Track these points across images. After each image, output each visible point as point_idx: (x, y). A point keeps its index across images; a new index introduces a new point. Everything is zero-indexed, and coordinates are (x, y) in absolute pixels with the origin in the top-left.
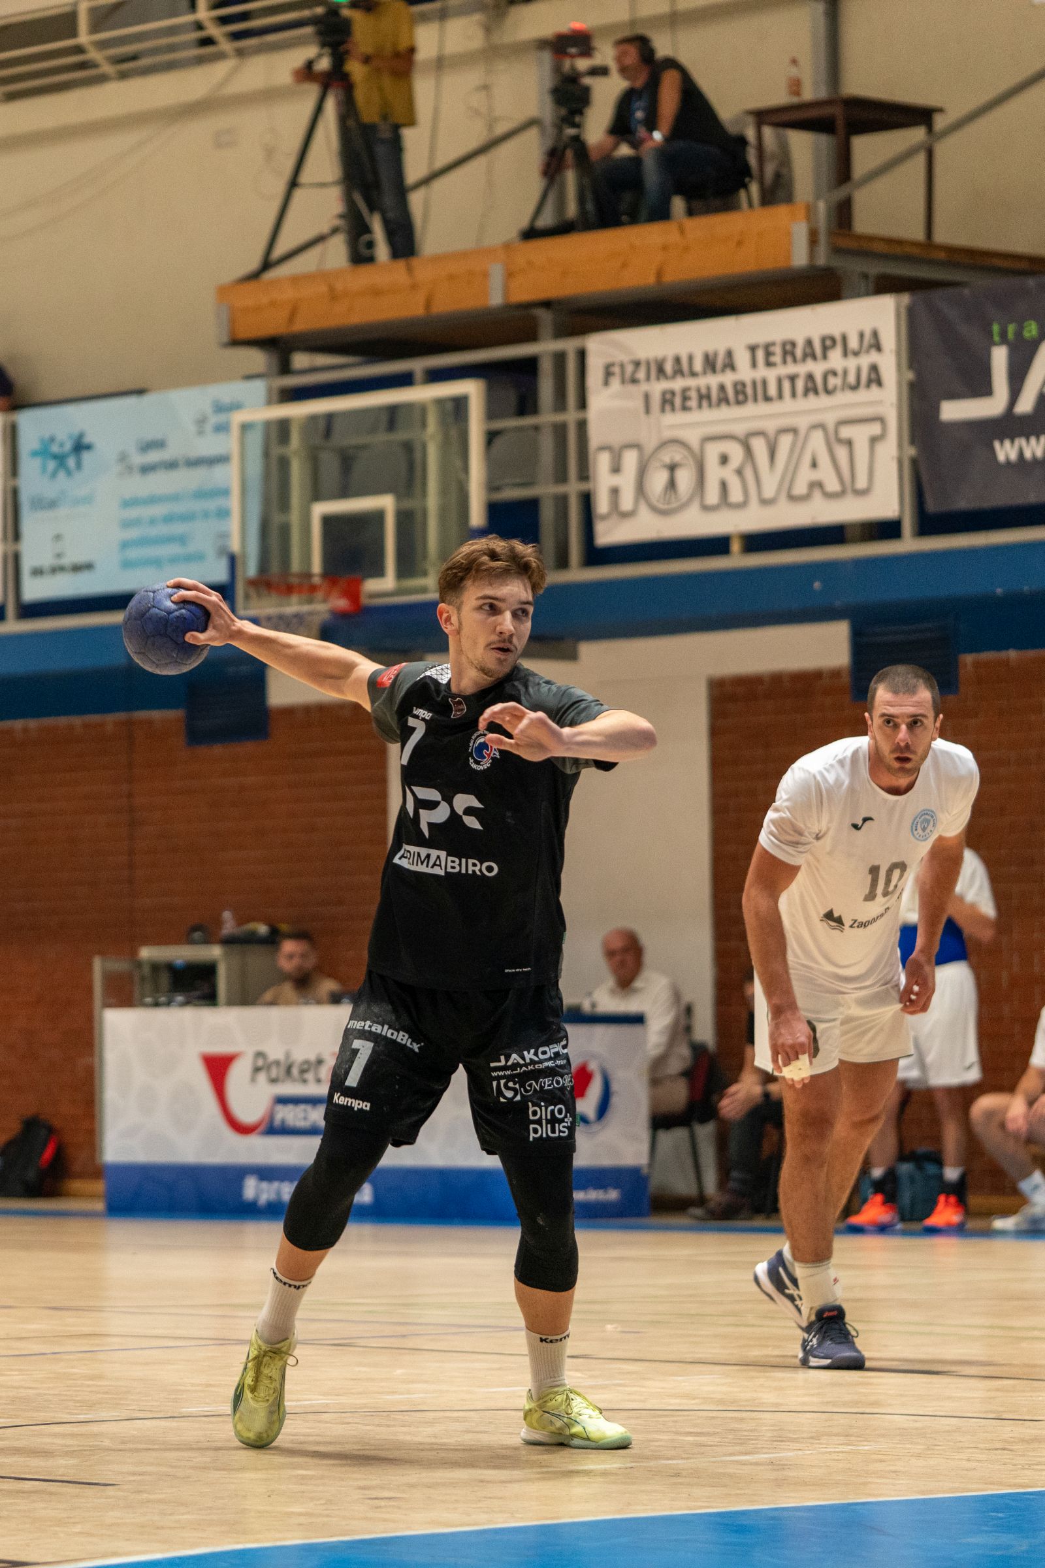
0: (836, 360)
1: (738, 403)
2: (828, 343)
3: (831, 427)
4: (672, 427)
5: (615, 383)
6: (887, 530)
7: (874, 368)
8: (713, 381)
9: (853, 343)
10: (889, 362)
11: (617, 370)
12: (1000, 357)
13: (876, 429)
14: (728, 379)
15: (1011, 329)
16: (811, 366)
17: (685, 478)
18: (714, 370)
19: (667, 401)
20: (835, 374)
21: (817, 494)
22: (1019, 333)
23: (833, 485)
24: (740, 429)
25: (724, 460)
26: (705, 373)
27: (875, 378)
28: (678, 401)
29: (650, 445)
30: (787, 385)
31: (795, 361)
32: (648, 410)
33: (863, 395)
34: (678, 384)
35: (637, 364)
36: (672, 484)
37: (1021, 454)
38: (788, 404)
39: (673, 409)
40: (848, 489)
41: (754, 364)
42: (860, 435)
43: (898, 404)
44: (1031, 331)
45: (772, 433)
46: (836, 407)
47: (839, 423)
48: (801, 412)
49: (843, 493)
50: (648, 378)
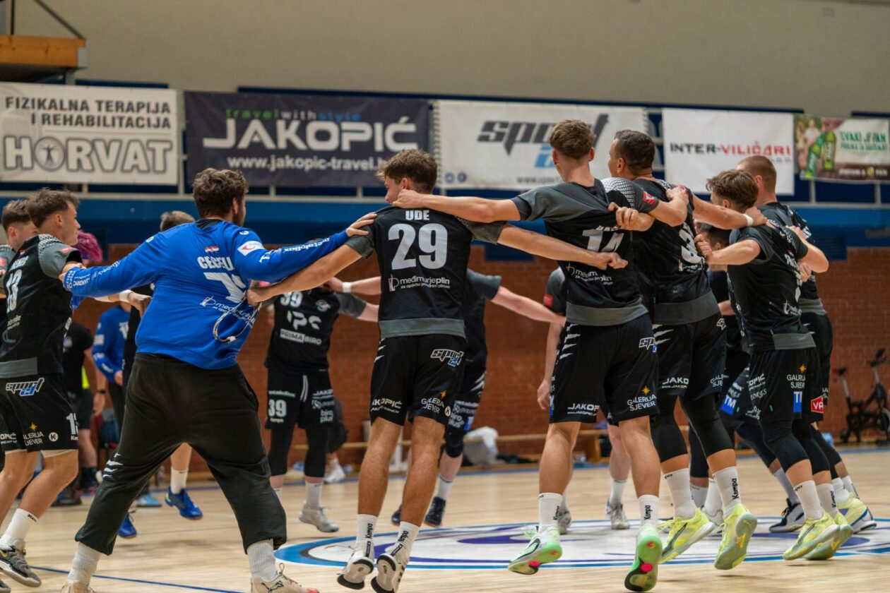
0: (143, 113)
1: (88, 124)
2: (140, 106)
3: (144, 141)
4: (47, 131)
5: (13, 107)
6: (172, 189)
7: (166, 120)
8: (75, 114)
9: (153, 107)
10: (173, 118)
11: (14, 100)
12: (231, 124)
13: (167, 146)
14: (84, 114)
15: (236, 113)
16: (130, 114)
17: (57, 156)
18: (76, 109)
19: (45, 119)
20: (143, 119)
21: (135, 171)
22: (240, 115)
23: (143, 167)
24: (91, 137)
25: (79, 150)
26: (70, 109)
27: (166, 124)
28: (52, 119)
29: (36, 138)
30: (117, 122)
31: (123, 110)
32: (33, 122)
33: (160, 130)
34: (52, 112)
35: (27, 100)
36: (49, 157)
38: (117, 128)
39: (49, 123)
40: (151, 169)
41: (100, 109)
42: (159, 148)
43: (178, 136)
44: (246, 114)
45: (107, 141)
46: (145, 134)
47: (149, 141)
48: (125, 133)
49: (148, 171)
50: (33, 107)
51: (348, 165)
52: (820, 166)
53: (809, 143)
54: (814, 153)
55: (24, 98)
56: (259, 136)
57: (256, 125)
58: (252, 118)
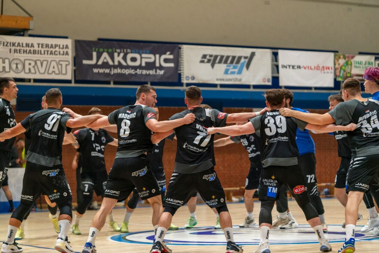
0: (57, 49)
1: (33, 53)
2: (56, 46)
3: (58, 61)
4: (16, 56)
5: (2, 46)
6: (69, 82)
7: (67, 52)
8: (28, 49)
9: (61, 46)
10: (70, 51)
11: (2, 43)
12: (95, 54)
13: (67, 63)
14: (32, 49)
15: (97, 49)
16: (52, 49)
17: (20, 67)
18: (29, 47)
19: (15, 51)
20: (57, 52)
21: (53, 74)
22: (99, 50)
23: (57, 72)
24: (35, 59)
26: (26, 47)
27: (67, 54)
28: (18, 51)
29: (11, 59)
30: (46, 52)
31: (48, 48)
32: (10, 52)
33: (64, 56)
34: (18, 48)
35: (8, 43)
36: (17, 67)
37: (104, 72)
38: (46, 55)
39: (17, 53)
40: (60, 73)
41: (39, 47)
42: (64, 64)
43: (72, 59)
44: (101, 50)
45: (42, 61)
46: (58, 58)
47: (60, 61)
48: (50, 57)
49: (59, 74)
50: (10, 46)
51: (144, 72)
52: (345, 75)
53: (340, 65)
54: (343, 69)
55: (6, 42)
56: (107, 60)
57: (105, 55)
58: (104, 51)
